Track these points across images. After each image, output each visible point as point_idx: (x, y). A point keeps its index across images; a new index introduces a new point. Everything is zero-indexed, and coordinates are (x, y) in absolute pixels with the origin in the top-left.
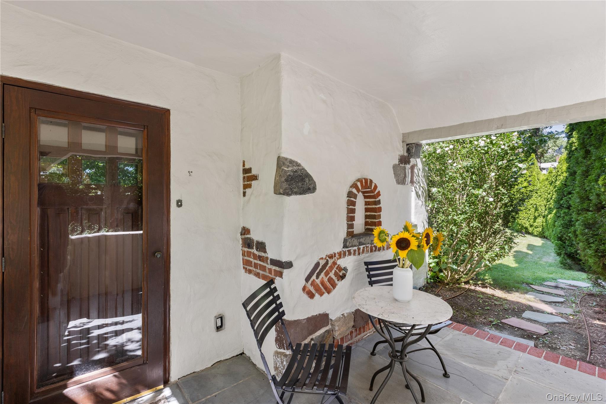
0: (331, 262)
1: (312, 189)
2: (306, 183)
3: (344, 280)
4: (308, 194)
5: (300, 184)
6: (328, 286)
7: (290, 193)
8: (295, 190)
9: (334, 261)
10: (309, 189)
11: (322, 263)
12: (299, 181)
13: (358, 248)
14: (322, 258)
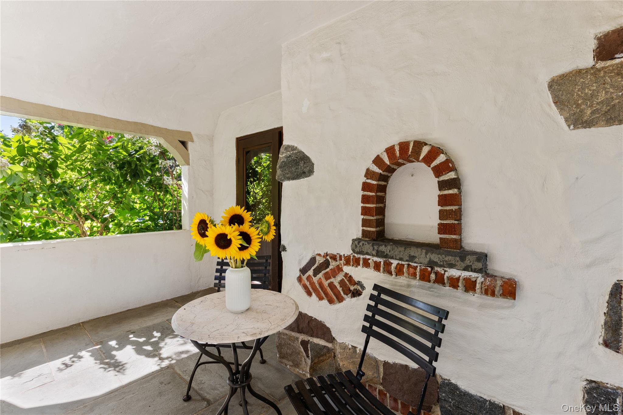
0: (333, 265)
1: (307, 173)
2: (300, 167)
3: (355, 298)
4: (303, 178)
5: (293, 169)
6: (329, 293)
7: (283, 179)
8: (287, 176)
9: (338, 265)
10: (304, 173)
11: (320, 260)
12: (292, 166)
13: (385, 262)
14: (319, 255)
